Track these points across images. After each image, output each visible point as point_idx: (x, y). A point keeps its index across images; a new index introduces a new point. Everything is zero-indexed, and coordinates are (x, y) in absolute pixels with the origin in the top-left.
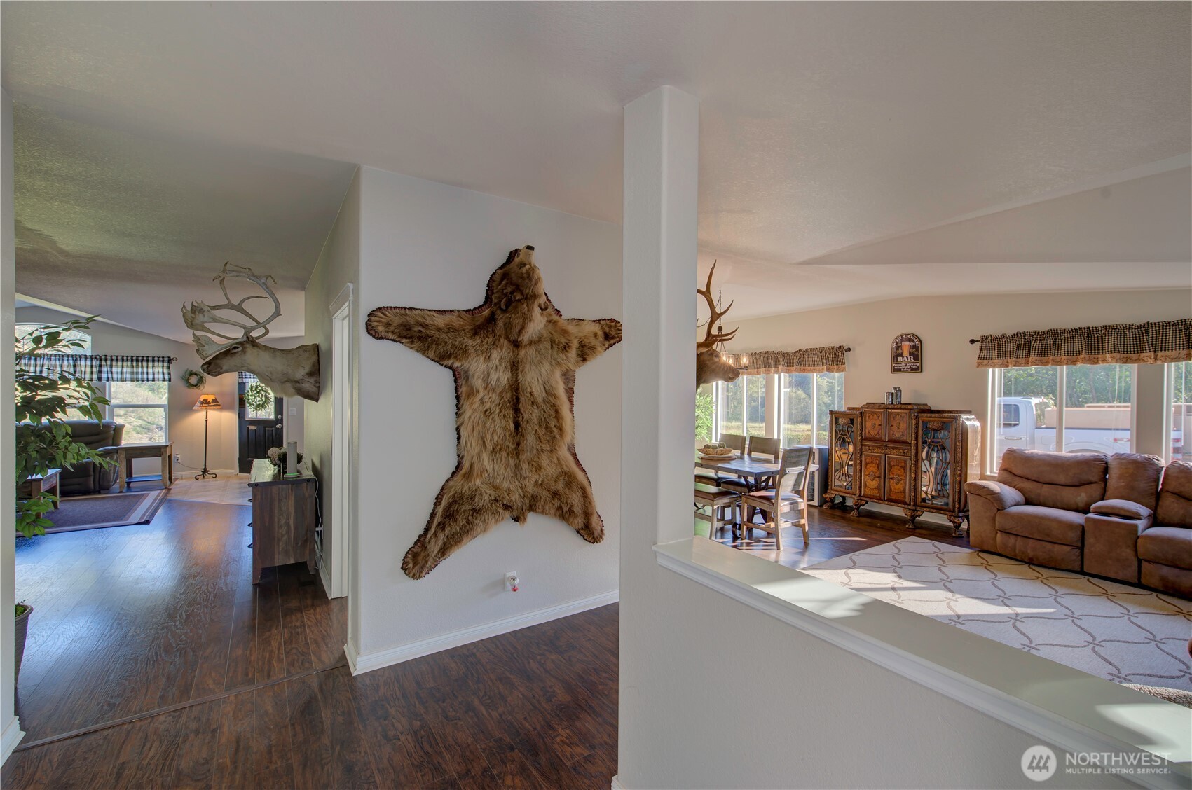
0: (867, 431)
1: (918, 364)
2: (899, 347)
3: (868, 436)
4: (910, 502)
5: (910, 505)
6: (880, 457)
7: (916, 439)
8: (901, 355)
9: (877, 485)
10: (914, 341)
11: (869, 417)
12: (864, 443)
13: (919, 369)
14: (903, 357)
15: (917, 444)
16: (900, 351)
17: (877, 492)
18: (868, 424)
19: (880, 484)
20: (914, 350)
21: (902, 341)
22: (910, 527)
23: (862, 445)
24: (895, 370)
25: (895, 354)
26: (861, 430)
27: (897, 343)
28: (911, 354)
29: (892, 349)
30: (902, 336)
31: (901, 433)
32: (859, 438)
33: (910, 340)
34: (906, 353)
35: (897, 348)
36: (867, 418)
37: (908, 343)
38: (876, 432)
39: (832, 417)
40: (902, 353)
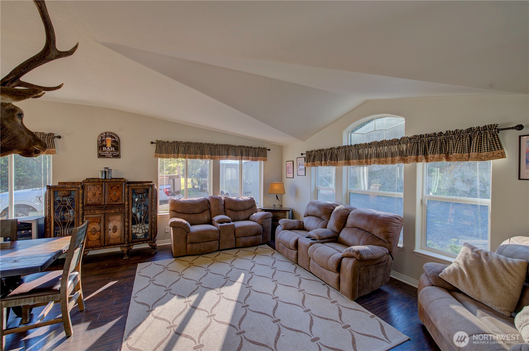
0: (88, 199)
1: (118, 153)
2: (103, 140)
3: (89, 202)
5: (124, 243)
6: (100, 217)
7: (128, 201)
8: (105, 146)
9: (98, 237)
10: (114, 138)
11: (90, 189)
12: (86, 208)
13: (118, 156)
14: (107, 148)
15: (128, 205)
16: (104, 143)
17: (99, 242)
18: (90, 194)
19: (100, 236)
20: (115, 144)
21: (106, 136)
22: (127, 258)
23: (83, 210)
24: (100, 156)
25: (100, 145)
26: (83, 199)
27: (102, 138)
28: (112, 146)
29: (98, 141)
30: (106, 133)
31: (117, 198)
32: (81, 205)
33: (112, 137)
34: (109, 144)
35: (102, 141)
36: (88, 190)
37: (110, 138)
38: (97, 199)
40: (106, 145)
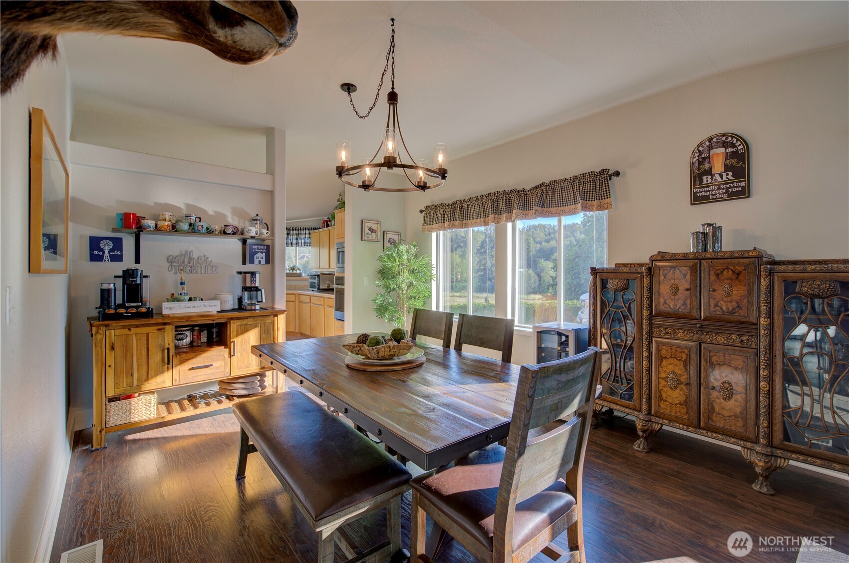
0: (662, 301)
1: (743, 184)
2: (704, 159)
3: (664, 308)
4: (757, 437)
5: (756, 441)
6: (690, 349)
7: (770, 315)
8: (709, 172)
9: (683, 399)
10: (733, 146)
11: (665, 276)
12: (656, 321)
13: (744, 193)
14: (712, 176)
15: (771, 327)
16: (706, 166)
17: (684, 411)
18: (664, 289)
19: (688, 397)
20: (734, 161)
21: (710, 148)
22: (764, 490)
23: (651, 325)
24: (697, 200)
25: (697, 172)
26: (650, 299)
27: (700, 153)
28: (727, 168)
29: (692, 164)
30: (710, 140)
31: (734, 304)
32: (646, 313)
33: (725, 145)
34: (718, 166)
35: (701, 162)
36: (662, 278)
37: (722, 150)
38: (680, 302)
39: (595, 278)
40: (711, 169)
